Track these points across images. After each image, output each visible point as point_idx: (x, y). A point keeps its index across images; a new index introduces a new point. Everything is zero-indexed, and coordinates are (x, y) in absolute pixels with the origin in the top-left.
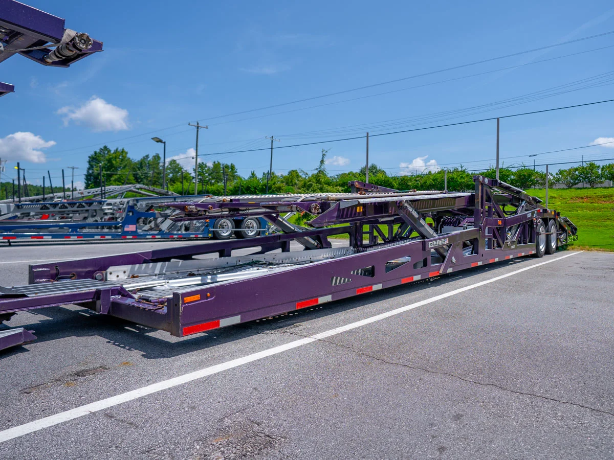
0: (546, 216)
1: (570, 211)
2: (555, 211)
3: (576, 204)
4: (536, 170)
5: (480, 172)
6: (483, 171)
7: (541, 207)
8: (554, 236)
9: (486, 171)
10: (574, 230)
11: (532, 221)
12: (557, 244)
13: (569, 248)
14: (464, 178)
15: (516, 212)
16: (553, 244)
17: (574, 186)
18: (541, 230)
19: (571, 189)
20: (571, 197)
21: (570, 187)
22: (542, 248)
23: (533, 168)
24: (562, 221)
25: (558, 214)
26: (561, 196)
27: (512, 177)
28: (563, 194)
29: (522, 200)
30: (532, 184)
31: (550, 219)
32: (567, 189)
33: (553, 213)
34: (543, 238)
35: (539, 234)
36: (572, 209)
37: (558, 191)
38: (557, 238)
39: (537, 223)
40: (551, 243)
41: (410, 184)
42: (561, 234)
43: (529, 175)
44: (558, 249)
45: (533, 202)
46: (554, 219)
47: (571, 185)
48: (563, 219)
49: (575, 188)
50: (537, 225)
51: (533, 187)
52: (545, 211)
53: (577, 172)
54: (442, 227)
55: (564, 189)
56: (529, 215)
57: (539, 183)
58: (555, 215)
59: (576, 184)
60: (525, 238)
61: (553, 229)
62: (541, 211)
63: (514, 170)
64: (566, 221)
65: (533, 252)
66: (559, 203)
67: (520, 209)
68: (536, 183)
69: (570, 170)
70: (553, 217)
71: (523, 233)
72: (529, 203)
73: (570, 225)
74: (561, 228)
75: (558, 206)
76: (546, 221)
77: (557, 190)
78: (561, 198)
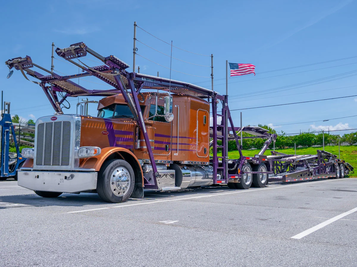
0: (339, 162)
1: (351, 159)
2: (343, 160)
3: (355, 155)
4: (330, 134)
5: (295, 135)
6: (296, 135)
7: (337, 159)
8: (343, 171)
9: (298, 135)
10: (352, 169)
11: (334, 164)
12: (344, 175)
13: (350, 177)
14: (284, 139)
15: (328, 161)
16: (342, 174)
17: (354, 144)
18: (338, 168)
19: (352, 146)
20: (352, 151)
21: (351, 145)
22: (338, 175)
23: (328, 133)
24: (346, 165)
25: (344, 161)
26: (346, 151)
27: (315, 138)
28: (347, 149)
29: (331, 157)
30: (328, 143)
31: (341, 164)
32: (349, 146)
33: (342, 161)
34: (338, 171)
35: (337, 169)
36: (352, 158)
37: (344, 148)
38: (344, 172)
39: (336, 165)
40: (341, 174)
41: (248, 143)
42: (346, 170)
43: (326, 137)
44: (344, 177)
45: (334, 157)
46: (343, 164)
47: (352, 143)
48: (347, 164)
49: (354, 145)
50: (336, 166)
51: (329, 144)
52: (339, 160)
53: (355, 136)
54: (296, 167)
55: (348, 146)
56: (333, 162)
57: (332, 142)
58: (343, 162)
59: (355, 143)
60: (332, 171)
61: (342, 168)
62: (337, 160)
63: (316, 134)
64: (348, 165)
65: (335, 176)
66: (345, 155)
67: (330, 160)
68: (330, 142)
69: (351, 134)
70: (342, 163)
71: (331, 169)
72: (333, 157)
73: (350, 166)
74: (346, 168)
75: (345, 156)
76: (339, 164)
77: (344, 146)
78: (346, 152)
